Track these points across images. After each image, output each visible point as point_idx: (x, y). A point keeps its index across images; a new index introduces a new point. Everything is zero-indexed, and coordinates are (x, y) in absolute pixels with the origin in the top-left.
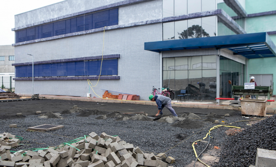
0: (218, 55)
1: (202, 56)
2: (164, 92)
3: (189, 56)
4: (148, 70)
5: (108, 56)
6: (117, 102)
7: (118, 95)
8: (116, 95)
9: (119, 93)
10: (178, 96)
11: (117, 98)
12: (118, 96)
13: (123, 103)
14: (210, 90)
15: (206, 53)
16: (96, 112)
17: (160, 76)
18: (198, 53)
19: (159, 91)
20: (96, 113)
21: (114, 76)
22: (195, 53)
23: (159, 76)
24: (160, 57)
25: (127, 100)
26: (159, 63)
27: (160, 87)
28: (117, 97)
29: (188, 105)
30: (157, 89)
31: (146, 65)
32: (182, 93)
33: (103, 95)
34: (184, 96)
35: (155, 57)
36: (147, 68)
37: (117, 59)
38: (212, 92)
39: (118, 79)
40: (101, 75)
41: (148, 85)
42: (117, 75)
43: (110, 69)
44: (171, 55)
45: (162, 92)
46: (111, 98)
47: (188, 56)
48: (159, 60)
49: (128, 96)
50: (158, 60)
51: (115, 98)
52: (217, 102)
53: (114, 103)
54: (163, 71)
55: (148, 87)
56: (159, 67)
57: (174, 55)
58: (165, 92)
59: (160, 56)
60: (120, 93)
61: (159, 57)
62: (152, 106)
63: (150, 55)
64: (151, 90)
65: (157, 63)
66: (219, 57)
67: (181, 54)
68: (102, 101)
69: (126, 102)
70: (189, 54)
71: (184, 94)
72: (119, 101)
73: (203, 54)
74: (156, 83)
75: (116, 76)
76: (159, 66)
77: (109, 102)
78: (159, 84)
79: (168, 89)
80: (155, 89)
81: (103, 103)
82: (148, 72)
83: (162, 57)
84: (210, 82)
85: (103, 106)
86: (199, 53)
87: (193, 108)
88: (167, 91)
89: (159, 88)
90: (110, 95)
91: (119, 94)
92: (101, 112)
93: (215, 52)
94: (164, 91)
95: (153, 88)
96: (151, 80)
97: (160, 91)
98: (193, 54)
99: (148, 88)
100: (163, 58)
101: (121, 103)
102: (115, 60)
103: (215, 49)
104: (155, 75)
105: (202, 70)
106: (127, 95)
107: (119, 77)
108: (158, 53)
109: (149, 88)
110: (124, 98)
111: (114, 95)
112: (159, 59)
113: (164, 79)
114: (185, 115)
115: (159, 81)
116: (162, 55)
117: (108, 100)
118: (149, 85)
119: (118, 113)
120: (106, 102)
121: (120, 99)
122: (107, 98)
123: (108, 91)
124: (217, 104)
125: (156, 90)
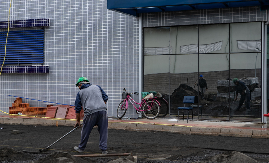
0: (265, 22)
1: (229, 23)
2: (146, 101)
3: (200, 23)
4: (111, 54)
5: (21, 22)
6: (45, 124)
7: (45, 106)
8: (41, 107)
9: (47, 104)
10: (179, 109)
11: (44, 115)
12: (45, 109)
13: (59, 126)
14: (218, 95)
15: (238, 17)
16: (4, 155)
17: (138, 66)
18: (221, 18)
19: (135, 99)
20: (7, 156)
21: (36, 65)
22: (214, 18)
23: (135, 66)
24: (138, 26)
25: (65, 118)
26: (135, 38)
27: (138, 89)
28: (42, 112)
29: (206, 129)
30: (132, 93)
31: (106, 43)
32: (185, 103)
33: (10, 108)
34: (192, 110)
35: (127, 27)
36: (109, 49)
37: (43, 28)
38: (224, 100)
39: (44, 72)
40: (5, 64)
41: (111, 86)
42: (43, 64)
43: (26, 51)
44: (163, 22)
45: (143, 100)
46: (28, 114)
47: (199, 25)
48: (135, 32)
49: (68, 109)
50: (132, 32)
51: (39, 114)
52: (263, 122)
53: (39, 126)
54: (143, 55)
55: (111, 89)
56: (135, 47)
57: (169, 21)
58: (150, 99)
59: (138, 23)
60: (50, 104)
61: (135, 26)
62: (127, 131)
63: (116, 21)
64: (119, 95)
65: (132, 38)
66: (266, 26)
67: (183, 20)
68: (11, 122)
69: (67, 124)
70: (202, 19)
71: (189, 104)
72: (49, 120)
73: (232, 20)
74: (130, 80)
75: (41, 65)
76: (135, 44)
77: (26, 123)
78: (135, 83)
79: (154, 94)
80: (128, 95)
81: (14, 126)
82: (111, 57)
83: (142, 25)
84: (219, 80)
85: (17, 134)
86: (224, 18)
87: (220, 136)
88: (154, 99)
89: (136, 91)
90: (27, 106)
91: (48, 106)
92: (18, 153)
93: (258, 16)
94: (147, 97)
95: (124, 91)
96: (119, 75)
97: (138, 99)
98: (211, 19)
99: (111, 92)
100: (143, 29)
101: (54, 126)
102: (38, 31)
103: (258, 9)
104: (127, 65)
105: (229, 53)
106: (67, 107)
107: (47, 68)
108: (134, 18)
109: (114, 92)
110: (60, 114)
111: (36, 106)
112: (135, 29)
113: (145, 74)
114: (222, 157)
115: (135, 77)
116: (142, 23)
117: (24, 119)
118: (114, 86)
119: (65, 155)
120: (21, 125)
121: (51, 116)
122: (20, 114)
123: (21, 98)
124: (263, 127)
125: (130, 95)
